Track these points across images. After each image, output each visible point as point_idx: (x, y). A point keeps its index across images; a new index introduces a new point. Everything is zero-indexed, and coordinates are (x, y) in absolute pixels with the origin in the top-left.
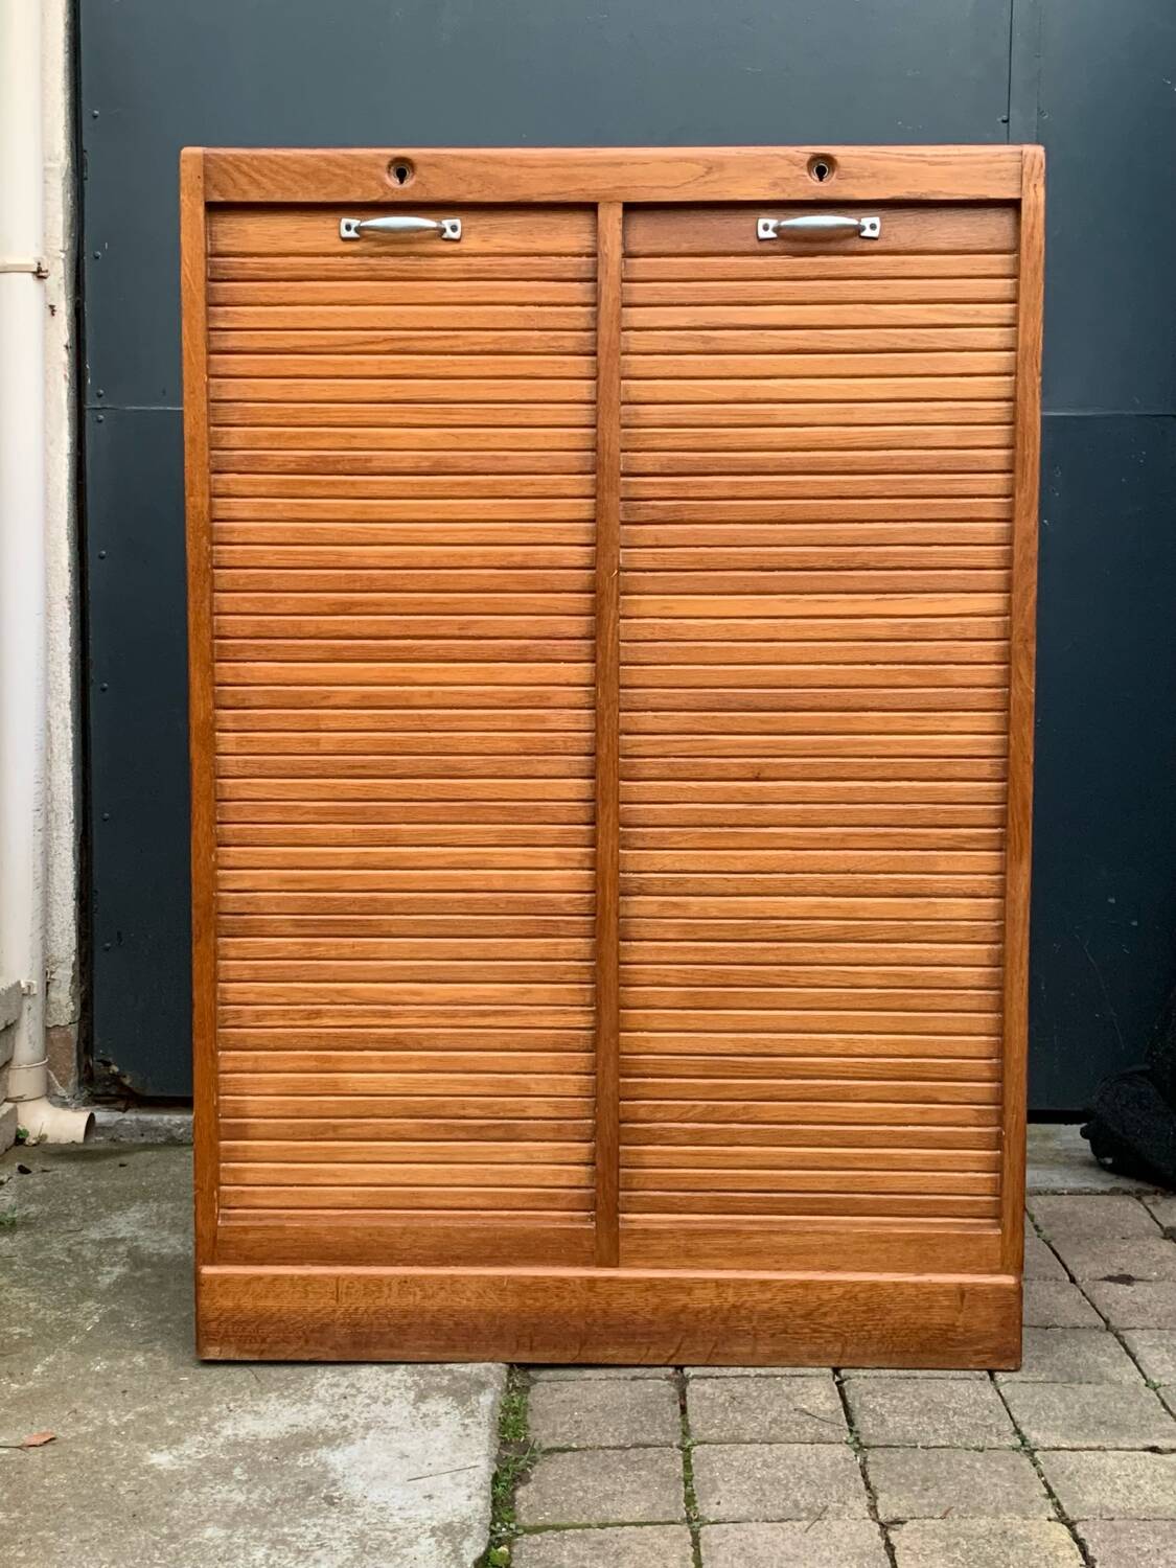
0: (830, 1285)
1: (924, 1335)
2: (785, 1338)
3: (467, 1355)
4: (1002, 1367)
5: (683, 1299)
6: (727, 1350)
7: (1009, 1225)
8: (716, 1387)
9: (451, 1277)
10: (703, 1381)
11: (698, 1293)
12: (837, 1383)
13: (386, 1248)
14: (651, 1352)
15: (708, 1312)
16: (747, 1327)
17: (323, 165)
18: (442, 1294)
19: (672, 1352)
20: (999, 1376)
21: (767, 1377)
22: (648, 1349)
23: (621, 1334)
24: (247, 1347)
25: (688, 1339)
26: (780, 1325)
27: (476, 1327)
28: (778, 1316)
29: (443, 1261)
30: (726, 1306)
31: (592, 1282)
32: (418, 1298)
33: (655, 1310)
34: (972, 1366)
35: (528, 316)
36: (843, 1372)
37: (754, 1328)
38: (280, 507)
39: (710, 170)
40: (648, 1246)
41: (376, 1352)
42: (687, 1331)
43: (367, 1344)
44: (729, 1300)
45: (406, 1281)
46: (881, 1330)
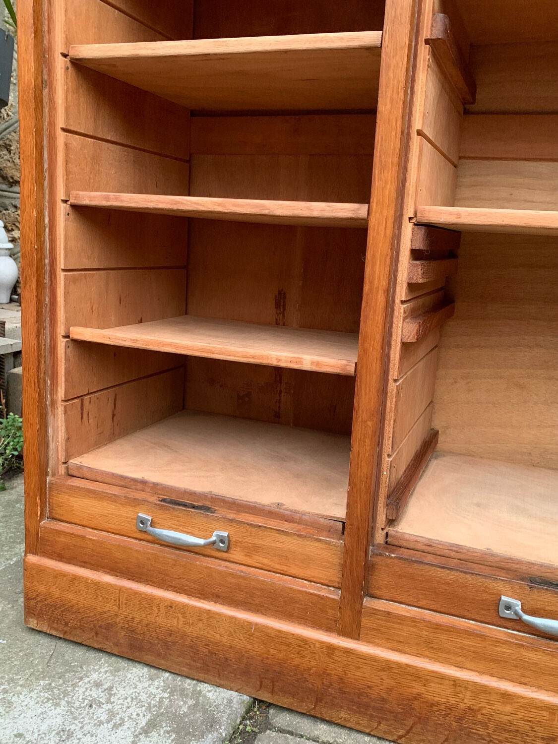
3: (218, 681)
5: (418, 688)
11: (433, 686)
14: (382, 727)
15: (443, 707)
16: (482, 732)
18: (200, 625)
19: (402, 732)
22: (380, 723)
25: (419, 726)
27: (226, 658)
28: (517, 731)
29: (203, 595)
30: (462, 706)
31: (331, 649)
32: (181, 622)
33: (390, 690)
37: (489, 735)
40: (390, 629)
41: (148, 658)
42: (419, 718)
43: (141, 649)
44: (466, 701)
45: (171, 607)
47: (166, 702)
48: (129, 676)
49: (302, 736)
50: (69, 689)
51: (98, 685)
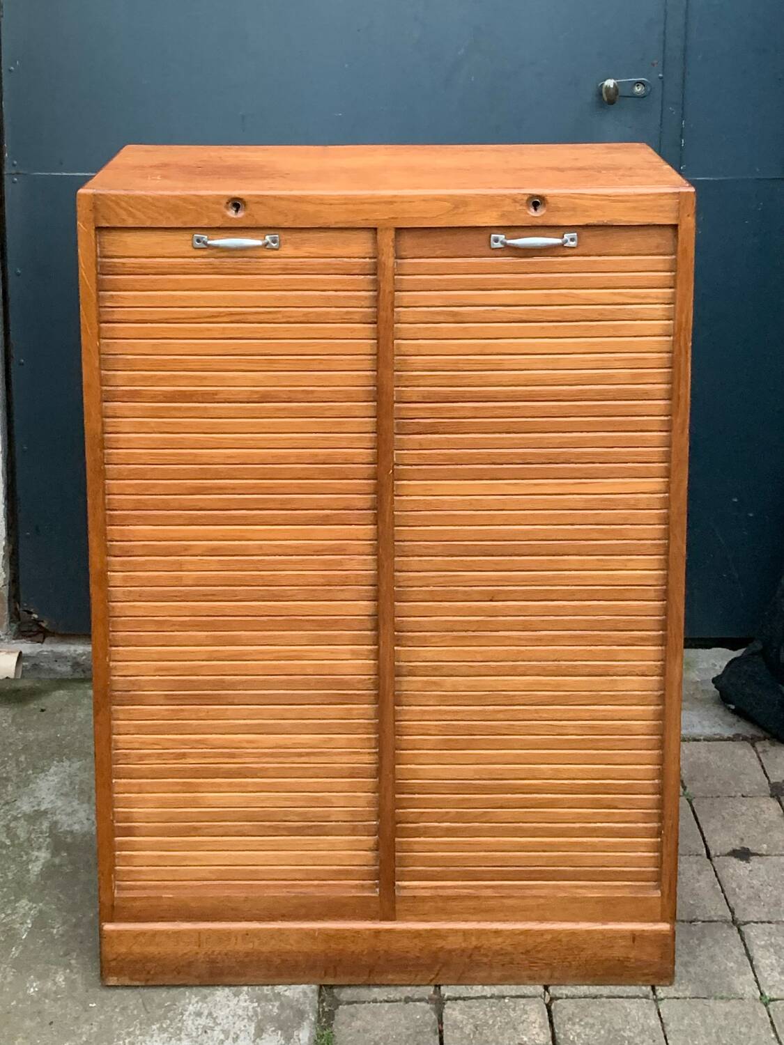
0: (543, 932)
1: (608, 964)
2: (511, 967)
3: (290, 980)
4: (661, 983)
5: (440, 943)
6: (471, 975)
7: (667, 892)
9: (279, 930)
10: (454, 1004)
11: (451, 939)
12: (547, 1006)
13: (232, 909)
14: (418, 977)
15: (458, 951)
16: (485, 960)
17: (181, 203)
18: (273, 942)
19: (433, 976)
20: (659, 989)
22: (416, 975)
23: (397, 966)
24: (137, 977)
25: (444, 969)
26: (507, 959)
27: (296, 962)
28: (506, 953)
29: (272, 918)
30: (471, 947)
31: (377, 933)
32: (256, 944)
33: (421, 950)
34: (640, 983)
35: (329, 298)
36: (551, 990)
37: (490, 961)
38: (153, 425)
39: (456, 207)
40: (417, 907)
41: (227, 980)
42: (443, 963)
43: (221, 974)
44: (472, 943)
45: (247, 934)
46: (578, 961)
47: (259, 1009)
48: (218, 999)
49: (364, 1002)
50: (180, 1025)
51: (199, 1014)
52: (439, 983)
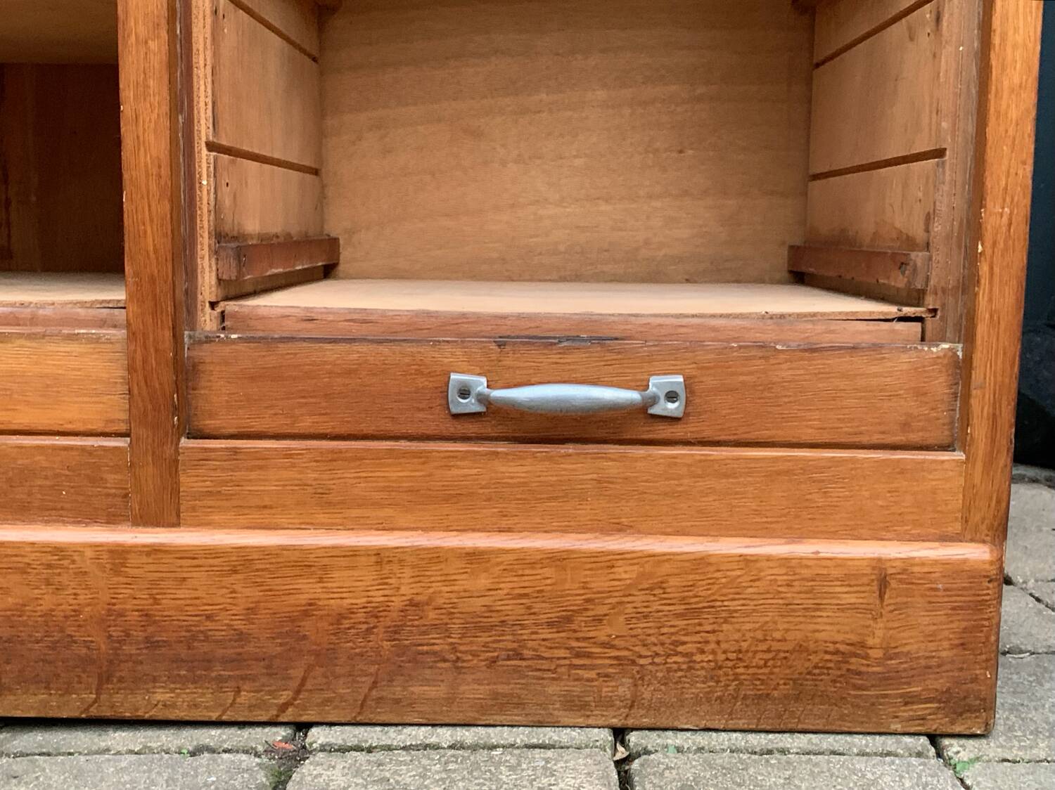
0: (609, 561)
1: (800, 665)
2: (516, 670)
4: (958, 729)
5: (308, 589)
6: (397, 691)
8: (358, 773)
10: (335, 759)
11: (340, 578)
12: (618, 764)
14: (244, 697)
15: (360, 616)
16: (441, 646)
19: (285, 696)
20: (953, 747)
21: (474, 748)
22: (238, 691)
23: (177, 660)
25: (319, 671)
26: (508, 642)
28: (503, 623)
30: (397, 603)
31: (119, 554)
33: (251, 610)
34: (897, 727)
36: (633, 738)
37: (454, 648)
42: (317, 654)
44: (403, 590)
46: (713, 652)
52: (305, 718)
